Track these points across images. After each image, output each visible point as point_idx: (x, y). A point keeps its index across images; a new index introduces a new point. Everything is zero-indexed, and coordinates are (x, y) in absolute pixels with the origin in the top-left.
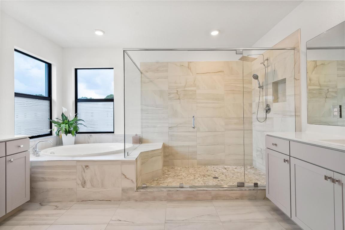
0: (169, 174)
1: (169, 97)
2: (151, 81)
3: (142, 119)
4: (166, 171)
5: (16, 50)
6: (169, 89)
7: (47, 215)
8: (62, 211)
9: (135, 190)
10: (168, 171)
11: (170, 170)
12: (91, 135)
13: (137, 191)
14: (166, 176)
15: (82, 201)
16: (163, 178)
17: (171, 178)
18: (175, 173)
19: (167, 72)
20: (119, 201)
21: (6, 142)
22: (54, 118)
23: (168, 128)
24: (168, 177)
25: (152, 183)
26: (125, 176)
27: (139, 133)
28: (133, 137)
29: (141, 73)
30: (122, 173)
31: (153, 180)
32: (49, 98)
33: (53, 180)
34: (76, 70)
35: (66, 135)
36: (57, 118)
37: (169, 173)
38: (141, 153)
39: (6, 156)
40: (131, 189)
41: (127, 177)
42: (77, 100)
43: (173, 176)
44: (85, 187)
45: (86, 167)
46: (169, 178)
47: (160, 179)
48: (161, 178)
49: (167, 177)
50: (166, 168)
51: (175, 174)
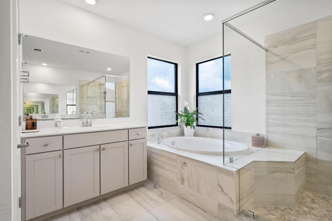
0: (312, 208)
1: (319, 78)
2: (283, 59)
3: (267, 114)
4: (308, 200)
5: (148, 57)
6: (317, 65)
7: (151, 199)
8: (162, 201)
9: (235, 214)
10: (313, 202)
11: (316, 201)
12: (208, 129)
13: (238, 217)
14: (306, 209)
15: (182, 198)
16: (297, 210)
17: (313, 216)
18: (327, 211)
19: (315, 37)
20: (215, 217)
21: (128, 129)
22: (179, 112)
23: (316, 129)
24: (309, 214)
25: (272, 213)
26: (222, 189)
27: (263, 132)
28: (253, 137)
29: (267, 51)
30: (219, 184)
31: (276, 209)
32: (176, 94)
33: (162, 167)
34: (197, 65)
35: (186, 127)
36: (181, 111)
37: (313, 206)
38: (254, 161)
39: (129, 140)
40: (229, 209)
41: (224, 191)
42: (198, 94)
43: (321, 216)
44: (184, 184)
45: (184, 164)
46: (309, 216)
47: (290, 211)
48: (292, 210)
49: (305, 213)
50: (311, 195)
51: (326, 213)
